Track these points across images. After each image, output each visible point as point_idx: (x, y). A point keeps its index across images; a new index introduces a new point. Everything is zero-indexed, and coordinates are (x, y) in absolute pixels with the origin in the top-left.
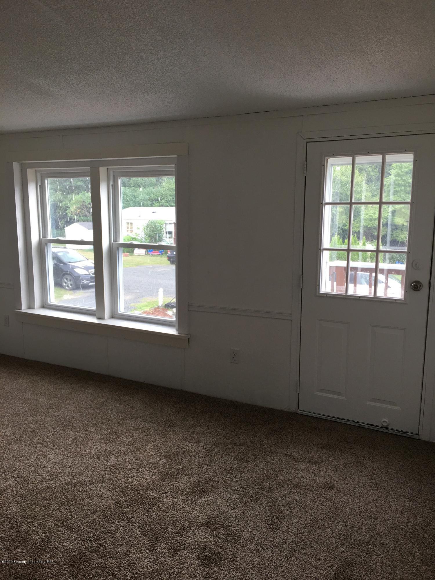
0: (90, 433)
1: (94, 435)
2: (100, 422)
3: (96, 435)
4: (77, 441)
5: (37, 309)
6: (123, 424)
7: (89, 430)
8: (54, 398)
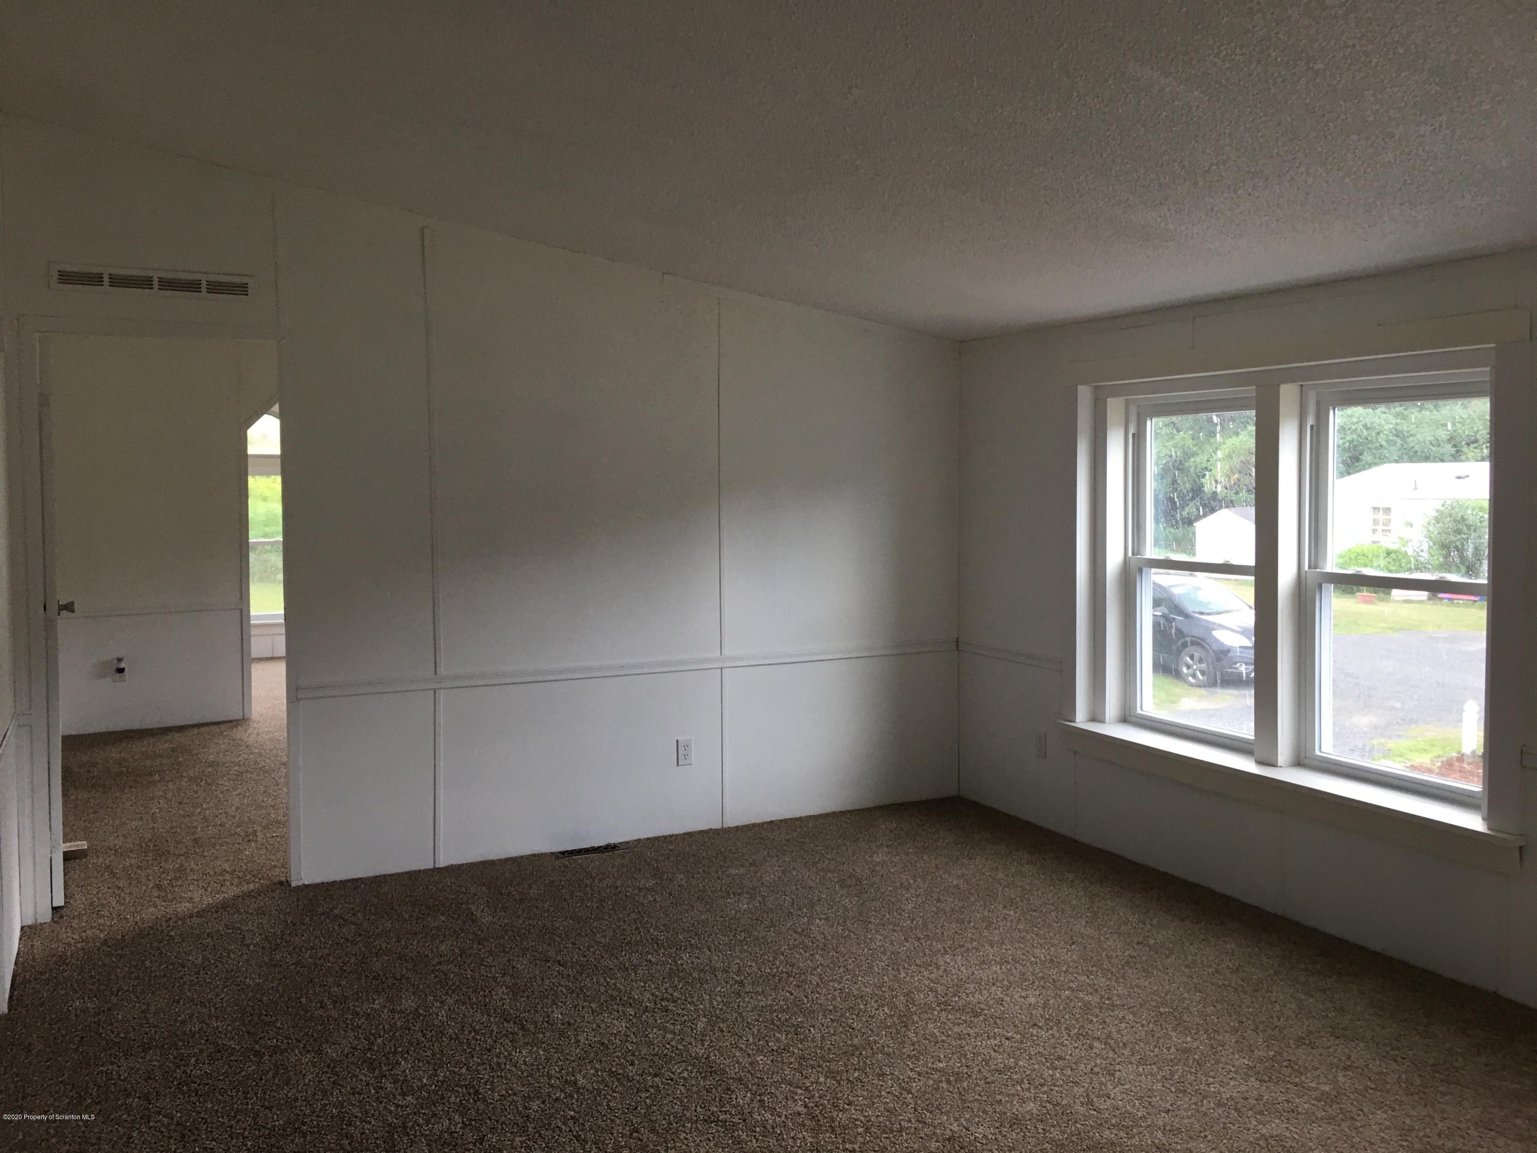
2: (1251, 1027)
5: (1110, 723)
7: (1220, 1038)
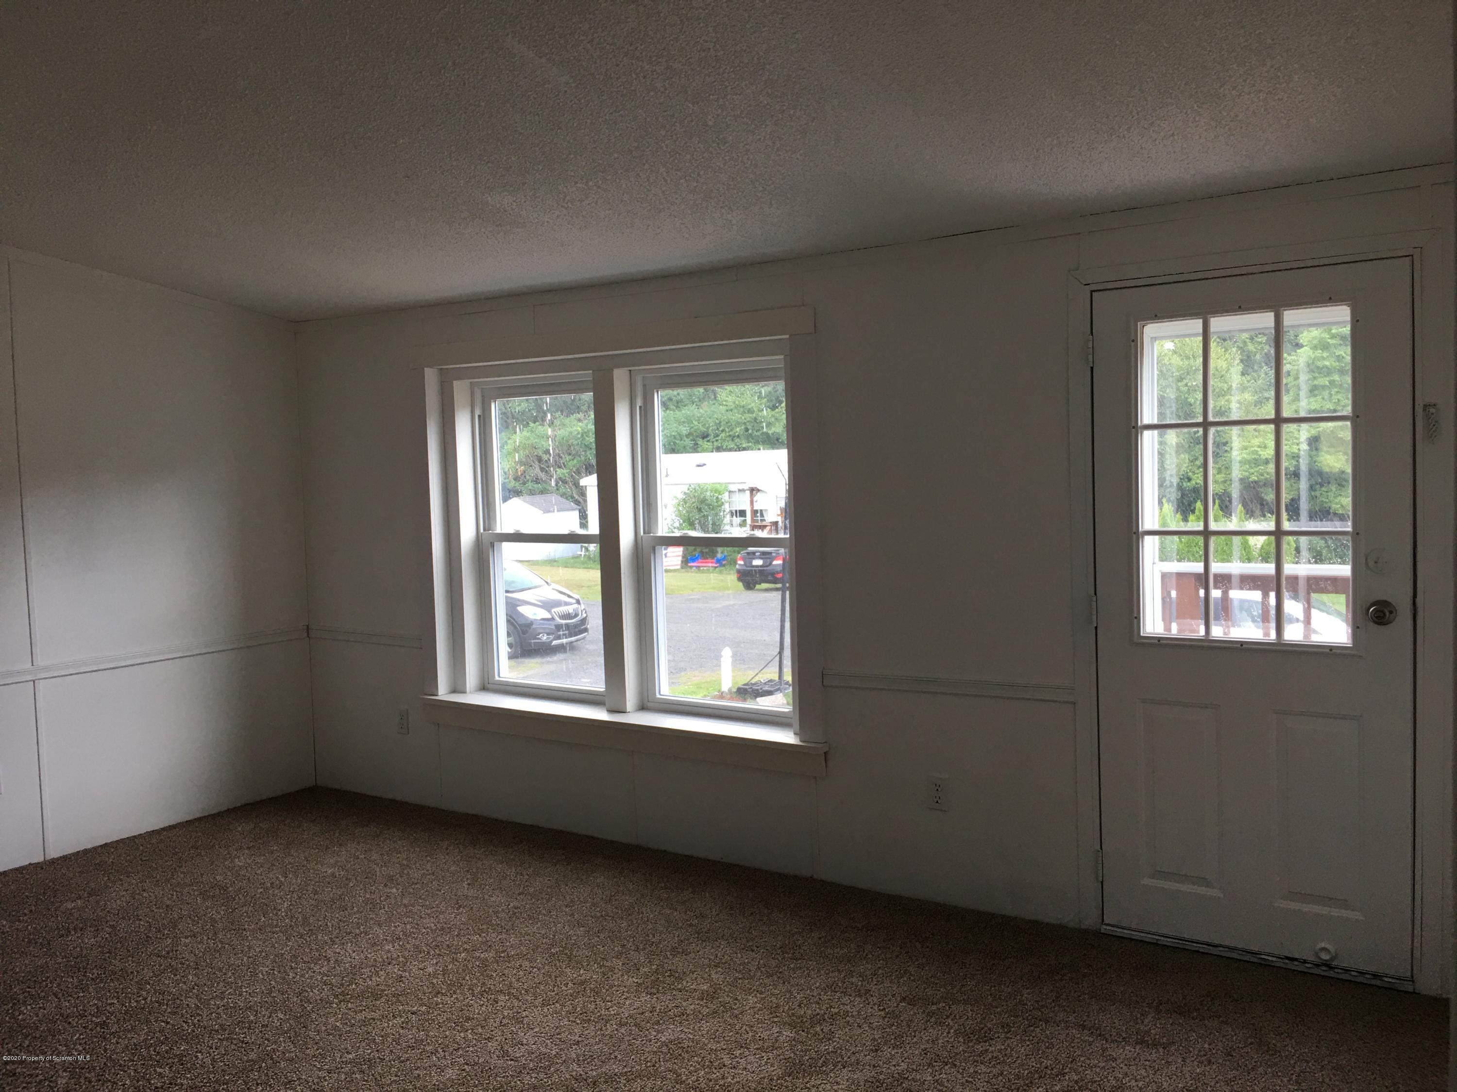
0: (612, 971)
1: (622, 975)
3: (626, 977)
4: (585, 988)
5: (470, 692)
6: (685, 953)
8: (519, 894)
